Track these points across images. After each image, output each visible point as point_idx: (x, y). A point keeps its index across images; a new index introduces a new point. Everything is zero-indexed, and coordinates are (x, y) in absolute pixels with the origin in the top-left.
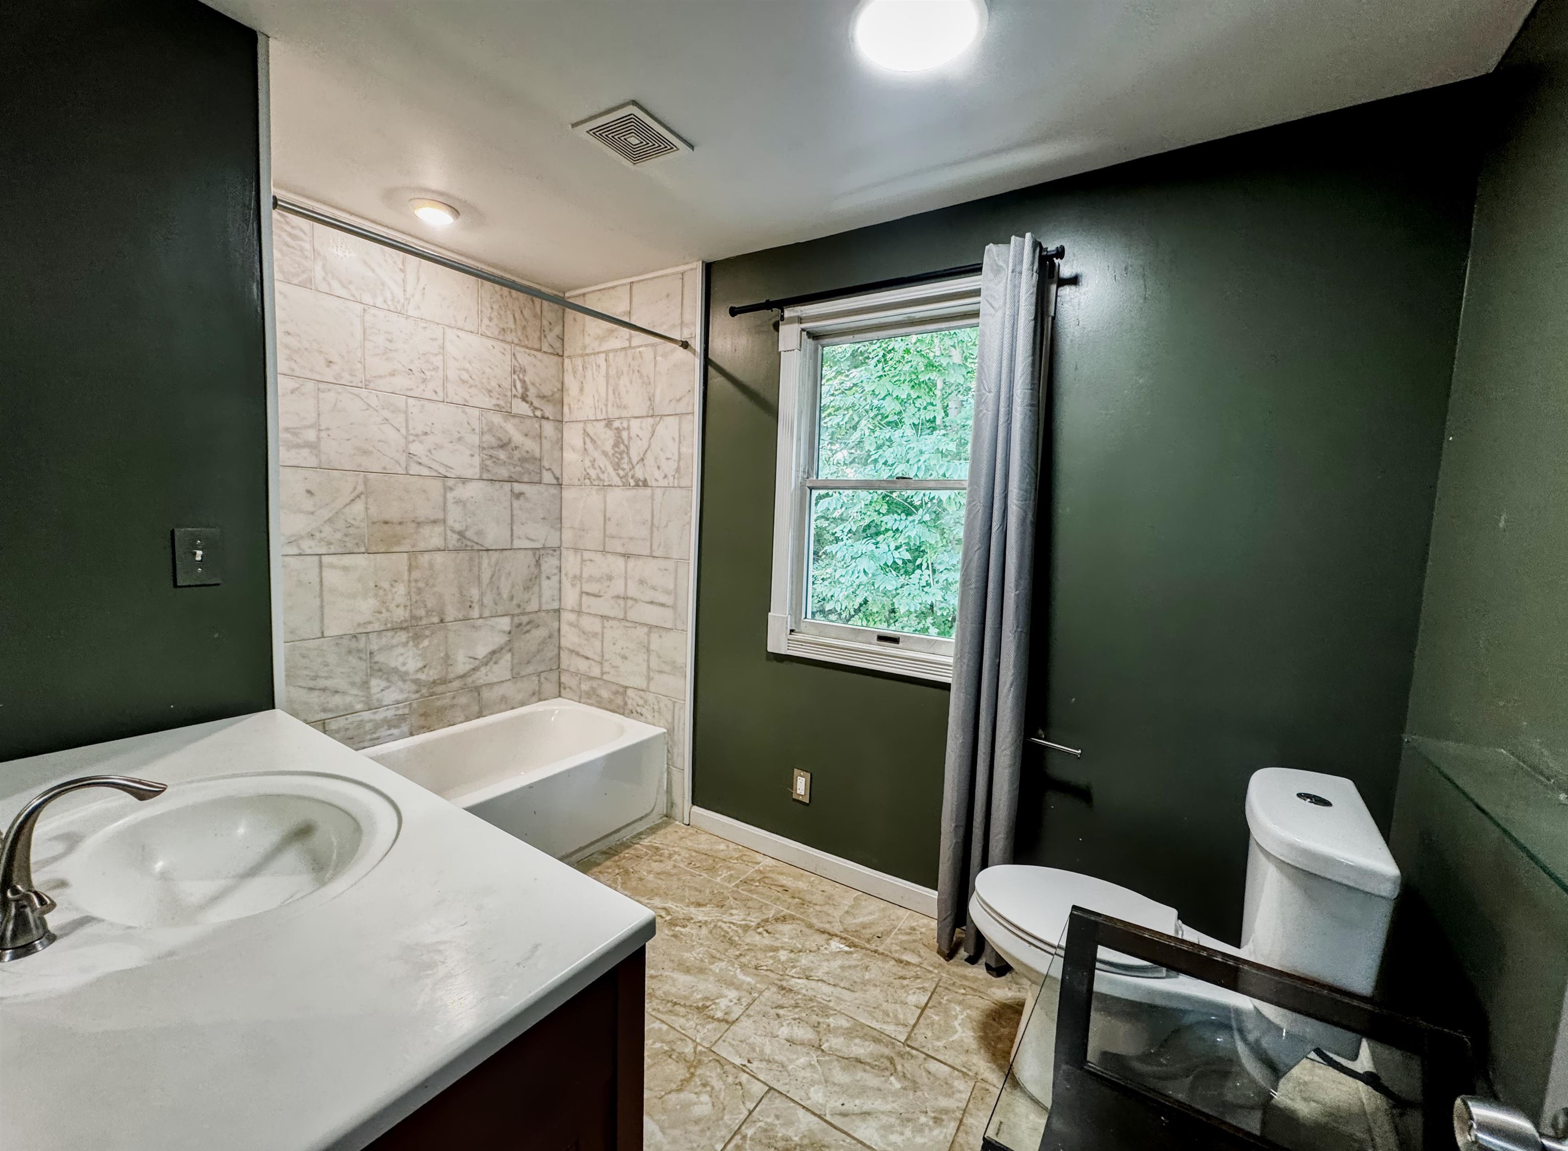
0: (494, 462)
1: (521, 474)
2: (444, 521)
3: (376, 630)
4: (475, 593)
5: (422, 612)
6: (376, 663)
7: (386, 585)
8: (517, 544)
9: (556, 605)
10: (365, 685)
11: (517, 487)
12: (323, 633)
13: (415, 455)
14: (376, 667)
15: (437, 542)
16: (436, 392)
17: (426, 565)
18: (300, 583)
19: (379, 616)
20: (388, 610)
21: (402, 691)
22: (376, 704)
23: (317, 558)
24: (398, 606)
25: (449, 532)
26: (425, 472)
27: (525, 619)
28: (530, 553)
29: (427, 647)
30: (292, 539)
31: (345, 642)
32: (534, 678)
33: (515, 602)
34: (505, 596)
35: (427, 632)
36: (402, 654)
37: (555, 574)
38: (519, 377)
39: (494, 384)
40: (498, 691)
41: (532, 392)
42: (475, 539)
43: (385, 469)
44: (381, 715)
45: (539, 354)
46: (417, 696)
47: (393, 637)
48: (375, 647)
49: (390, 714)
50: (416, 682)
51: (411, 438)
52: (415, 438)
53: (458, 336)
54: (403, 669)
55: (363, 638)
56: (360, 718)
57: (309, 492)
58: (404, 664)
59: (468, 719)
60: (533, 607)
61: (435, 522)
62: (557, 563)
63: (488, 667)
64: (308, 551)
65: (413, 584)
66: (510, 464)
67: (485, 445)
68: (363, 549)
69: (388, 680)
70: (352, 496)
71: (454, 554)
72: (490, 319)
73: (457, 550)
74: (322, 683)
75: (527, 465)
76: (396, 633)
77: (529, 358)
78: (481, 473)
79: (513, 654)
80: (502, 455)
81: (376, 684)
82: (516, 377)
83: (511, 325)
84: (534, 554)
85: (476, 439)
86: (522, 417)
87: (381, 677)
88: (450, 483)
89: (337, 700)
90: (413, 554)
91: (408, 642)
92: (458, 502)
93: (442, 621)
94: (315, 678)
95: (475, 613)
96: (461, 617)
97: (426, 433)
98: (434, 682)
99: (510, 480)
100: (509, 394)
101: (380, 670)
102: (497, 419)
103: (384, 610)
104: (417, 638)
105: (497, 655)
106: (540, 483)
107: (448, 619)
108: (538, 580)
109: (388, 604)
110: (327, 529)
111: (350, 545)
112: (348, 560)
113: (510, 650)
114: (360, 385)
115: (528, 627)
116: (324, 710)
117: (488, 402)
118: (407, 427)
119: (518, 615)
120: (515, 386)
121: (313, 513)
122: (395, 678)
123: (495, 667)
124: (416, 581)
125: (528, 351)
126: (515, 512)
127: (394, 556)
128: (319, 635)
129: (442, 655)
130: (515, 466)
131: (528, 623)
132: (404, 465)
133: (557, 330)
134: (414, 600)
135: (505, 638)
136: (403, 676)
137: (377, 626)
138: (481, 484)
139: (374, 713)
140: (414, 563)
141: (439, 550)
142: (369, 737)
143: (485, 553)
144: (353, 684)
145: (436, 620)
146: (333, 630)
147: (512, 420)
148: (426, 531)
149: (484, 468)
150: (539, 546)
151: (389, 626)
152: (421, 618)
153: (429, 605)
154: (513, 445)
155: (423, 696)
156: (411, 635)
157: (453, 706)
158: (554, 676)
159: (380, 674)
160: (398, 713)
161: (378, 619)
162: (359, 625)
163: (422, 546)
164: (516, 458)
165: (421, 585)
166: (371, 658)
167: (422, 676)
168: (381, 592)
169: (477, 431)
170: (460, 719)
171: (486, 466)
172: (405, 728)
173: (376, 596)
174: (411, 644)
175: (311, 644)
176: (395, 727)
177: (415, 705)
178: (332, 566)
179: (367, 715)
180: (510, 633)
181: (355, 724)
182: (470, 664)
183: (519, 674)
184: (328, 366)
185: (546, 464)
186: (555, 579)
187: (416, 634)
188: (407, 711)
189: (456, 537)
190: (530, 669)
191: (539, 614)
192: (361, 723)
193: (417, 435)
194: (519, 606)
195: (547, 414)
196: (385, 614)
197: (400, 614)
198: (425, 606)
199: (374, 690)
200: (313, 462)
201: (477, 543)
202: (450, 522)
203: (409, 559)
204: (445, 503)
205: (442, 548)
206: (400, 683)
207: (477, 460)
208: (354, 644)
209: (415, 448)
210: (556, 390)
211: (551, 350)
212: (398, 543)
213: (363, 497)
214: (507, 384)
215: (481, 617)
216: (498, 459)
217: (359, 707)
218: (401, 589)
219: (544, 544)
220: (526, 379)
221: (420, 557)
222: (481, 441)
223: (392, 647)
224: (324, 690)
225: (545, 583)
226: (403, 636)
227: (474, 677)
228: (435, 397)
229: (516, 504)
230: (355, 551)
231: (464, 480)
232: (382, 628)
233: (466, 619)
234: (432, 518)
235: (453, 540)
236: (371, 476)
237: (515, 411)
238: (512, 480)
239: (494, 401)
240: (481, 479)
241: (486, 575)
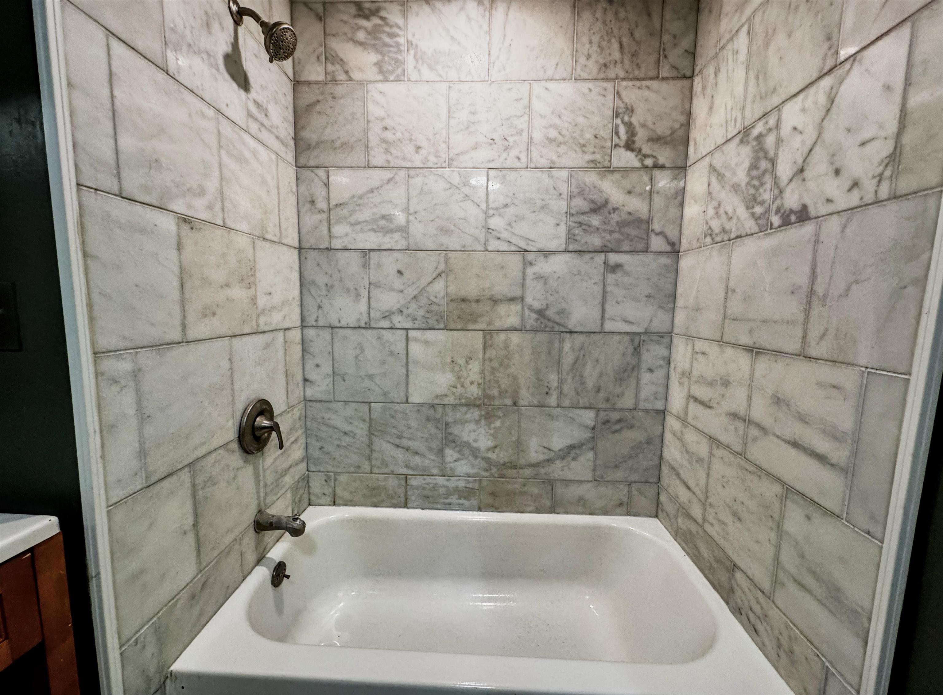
0: (584, 230)
1: (619, 241)
2: (522, 299)
3: (451, 403)
4: (553, 379)
5: (495, 392)
6: (450, 434)
7: (462, 361)
8: (609, 326)
9: (659, 406)
10: (440, 452)
11: (613, 258)
12: (407, 399)
13: (493, 230)
14: (450, 438)
15: (513, 320)
16: (519, 158)
17: (501, 345)
18: (391, 353)
19: (454, 390)
20: (462, 386)
21: (473, 466)
22: (449, 472)
23: (404, 332)
24: (472, 383)
25: (527, 312)
26: (504, 247)
27: (615, 416)
28: (626, 339)
29: (500, 428)
30: (387, 314)
31: (424, 410)
32: (622, 486)
33: (602, 395)
34: (590, 384)
35: (500, 413)
36: (474, 431)
37: (661, 367)
38: (622, 121)
39: (588, 135)
40: (575, 491)
41: (641, 135)
42: (557, 318)
43: (464, 246)
44: (452, 483)
45: (655, 84)
46: (486, 474)
47: (466, 413)
48: (450, 419)
49: (461, 484)
50: (487, 460)
51: (491, 212)
52: (495, 212)
53: (547, 89)
54: (475, 445)
55: (440, 409)
56: (434, 482)
57: (399, 272)
58: (476, 441)
59: (538, 511)
60: (627, 402)
61: (512, 300)
62: (664, 352)
63: (565, 462)
64: (398, 326)
65: (487, 363)
66: (604, 230)
67: (573, 211)
68: (442, 326)
69: (460, 452)
70: (435, 274)
71: (529, 336)
72: (588, 57)
73: (535, 331)
74: (405, 443)
75: (627, 230)
76: (469, 409)
77: (640, 92)
78: (567, 242)
79: (595, 454)
80: (595, 221)
81: (450, 454)
82: (619, 121)
83: (617, 55)
84: (632, 340)
85: (562, 205)
86: (626, 171)
87: (453, 449)
88: (530, 257)
89: (417, 460)
90: (488, 333)
91: (480, 420)
92: (539, 277)
93: (515, 404)
94: (400, 437)
95: (553, 400)
96: (536, 402)
97: (506, 206)
98: (504, 464)
99: (604, 250)
100: (609, 144)
101: (454, 442)
102: (591, 178)
103: (459, 386)
104: (489, 417)
105: (577, 451)
106: (647, 251)
107: (521, 402)
108: (635, 374)
109: (462, 380)
110: (413, 306)
111: (432, 322)
112: (429, 335)
113: (593, 449)
114: (444, 165)
115: (617, 427)
116: (407, 466)
117: (580, 160)
118: (487, 202)
119: (605, 410)
120: (617, 133)
121: (402, 291)
122: (467, 452)
123: (573, 464)
124: (491, 360)
125: (637, 83)
126: (609, 288)
127: (470, 334)
128: (404, 400)
129: (514, 439)
130: (611, 232)
131: (619, 421)
132: (482, 241)
133: (686, 43)
134: (487, 378)
135: (588, 434)
136: (475, 452)
137: (451, 400)
138: (566, 257)
139: (448, 480)
140: (489, 343)
141: (516, 329)
142: (442, 500)
143: (568, 335)
144: (430, 449)
145: (509, 402)
146: (416, 398)
147: (610, 176)
148: (502, 309)
149: (571, 237)
150: (641, 330)
151: (463, 401)
152: (493, 398)
153: (503, 386)
154: (610, 206)
155: (492, 476)
156: (483, 413)
157: (522, 493)
158: (651, 491)
159: (453, 445)
160: (467, 486)
161: (454, 394)
162: (437, 397)
163: (498, 324)
164: (613, 222)
165: (496, 364)
166: (446, 429)
167: (492, 456)
168: (457, 368)
169: (564, 196)
170: (531, 508)
171: (574, 235)
172: (474, 502)
173: (453, 371)
174: (483, 422)
175: (397, 407)
176: (466, 498)
177: (484, 483)
178: (416, 340)
179: (441, 480)
180: (594, 428)
181: (431, 485)
182: (544, 453)
183: (602, 477)
184: (417, 152)
185: (656, 226)
186: (660, 373)
187: (488, 413)
188: (476, 486)
189: (535, 316)
190: (619, 474)
191: (635, 413)
192: (435, 487)
193: (497, 209)
194: (607, 400)
195: (662, 161)
196: (460, 390)
197: (474, 391)
198: (499, 387)
199: (448, 459)
200: (402, 244)
201: (558, 324)
202: (529, 300)
203: (485, 337)
204: (524, 279)
205: (519, 327)
206: (471, 458)
207: (563, 230)
208: (431, 412)
209: (496, 222)
210: (677, 126)
211: (675, 74)
212: (475, 321)
213: (443, 275)
214: (605, 133)
215: (559, 406)
216: (589, 226)
217: (435, 471)
218: (475, 367)
219: (646, 329)
220: (634, 120)
221: (495, 335)
222: (569, 207)
223: (463, 422)
224: (408, 449)
225: (646, 377)
226: (476, 413)
227: (550, 468)
228: (518, 165)
229: (611, 278)
230: (437, 327)
231: (546, 253)
232: (457, 402)
233: (541, 406)
234: (510, 295)
235: (531, 319)
236: (450, 254)
237: (615, 163)
238: (605, 249)
239: (588, 157)
240: (566, 251)
241: (568, 359)
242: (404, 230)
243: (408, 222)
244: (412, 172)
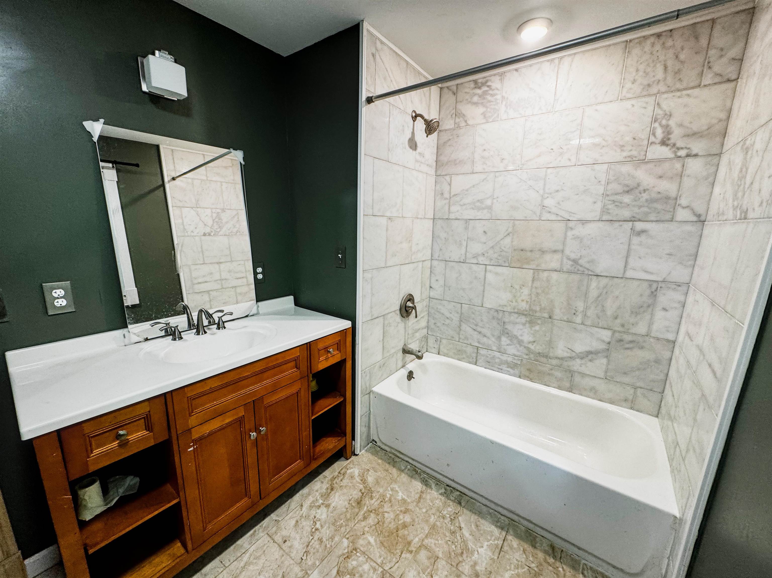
0: (616, 205)
1: (647, 214)
2: (563, 251)
3: (508, 311)
4: (580, 305)
5: (538, 309)
6: (506, 329)
7: (517, 287)
8: (630, 274)
9: (671, 337)
10: (499, 338)
11: (639, 226)
12: (482, 305)
13: (546, 207)
14: (506, 331)
15: (555, 265)
16: (570, 160)
17: (545, 279)
18: (476, 278)
19: (511, 303)
20: (516, 301)
21: (518, 351)
22: (503, 351)
23: (485, 266)
24: (523, 301)
25: (565, 260)
26: (553, 217)
27: (628, 338)
28: (646, 284)
29: (538, 331)
30: (476, 255)
31: (492, 312)
32: (629, 388)
33: (618, 321)
34: (609, 313)
35: (539, 322)
36: (521, 329)
37: (676, 308)
38: (660, 124)
39: (628, 138)
40: (588, 382)
41: (677, 133)
42: (587, 266)
43: (526, 217)
44: (504, 358)
45: (696, 92)
46: (527, 357)
47: (517, 318)
48: (506, 320)
49: (510, 359)
50: (528, 349)
51: (546, 195)
52: (548, 195)
53: (596, 110)
54: (520, 338)
55: (501, 314)
56: (494, 355)
57: (485, 232)
58: (522, 335)
59: (560, 388)
60: (641, 329)
61: (555, 251)
62: (682, 298)
63: (583, 361)
64: (481, 263)
65: (534, 290)
66: (634, 206)
67: (608, 193)
68: (507, 265)
69: (511, 340)
70: (505, 234)
71: (565, 276)
72: (634, 82)
73: (569, 272)
74: (479, 329)
75: (655, 205)
76: (520, 316)
77: (680, 100)
78: (602, 215)
79: (609, 361)
80: (627, 199)
81: (505, 340)
82: (657, 125)
83: (660, 76)
84: (650, 286)
85: (601, 189)
86: (660, 161)
87: (507, 337)
88: (571, 224)
89: (485, 340)
90: (536, 271)
91: (525, 323)
92: (576, 238)
93: (550, 317)
94: (476, 325)
95: (578, 319)
96: (565, 318)
97: (557, 191)
98: (539, 353)
99: (633, 220)
100: (646, 142)
101: (508, 334)
102: (626, 169)
103: (514, 301)
104: (532, 323)
105: (594, 356)
106: (672, 221)
107: (555, 317)
108: (650, 310)
109: (517, 298)
110: (491, 252)
111: (501, 262)
112: (499, 269)
113: (607, 357)
114: (517, 169)
115: (631, 345)
116: (479, 342)
117: (619, 156)
118: (544, 189)
119: (619, 332)
120: (654, 134)
121: (485, 243)
122: (515, 342)
123: (589, 364)
124: (536, 288)
125: (678, 94)
126: (633, 247)
127: (524, 271)
128: (481, 305)
129: (547, 339)
130: (640, 207)
131: (631, 342)
132: (538, 214)
134: (533, 299)
135: (603, 346)
136: (520, 342)
137: (509, 309)
138: (600, 224)
139: (502, 355)
140: (536, 277)
141: (556, 271)
142: (497, 366)
143: (595, 277)
144: (493, 336)
145: (546, 315)
146: (487, 305)
147: (644, 167)
148: (548, 257)
149: (605, 210)
150: (659, 279)
151: (516, 310)
152: (536, 312)
153: (543, 305)
154: (641, 188)
155: (530, 359)
156: (528, 319)
157: (549, 374)
158: (656, 397)
159: (507, 335)
160: (514, 361)
161: (510, 305)
162: (500, 306)
163: (543, 266)
164: (644, 199)
165: (540, 291)
166: (503, 325)
167: (532, 347)
168: (514, 291)
169: (603, 183)
170: (554, 385)
171: (608, 209)
172: (517, 372)
173: (511, 292)
174: (527, 325)
175: (476, 308)
176: (511, 368)
177: (525, 361)
178: (490, 271)
179: (498, 354)
180: (609, 343)
181: (491, 356)
182: (567, 352)
183: (613, 378)
184: (502, 162)
185: (683, 201)
187: (531, 320)
188: (519, 363)
189: (571, 263)
190: (626, 379)
191: (647, 338)
192: (494, 357)
193: (551, 194)
194: (623, 326)
195: (695, 151)
196: (514, 304)
197: (524, 306)
198: (540, 305)
199: (503, 343)
200: (488, 216)
201: (588, 269)
202: (567, 252)
203: (534, 273)
204: (565, 238)
205: (558, 269)
206: (518, 346)
207: (599, 205)
208: (495, 314)
209: (549, 202)
210: (714, 121)
211: (717, 80)
212: (528, 263)
213: (511, 234)
214: (644, 136)
215: (582, 324)
216: (621, 203)
217: (494, 348)
218: (526, 291)
219: (664, 279)
220: (672, 123)
221: (541, 273)
222: (606, 190)
223: (515, 323)
224: (480, 333)
225: (659, 314)
226: (523, 319)
227: (570, 363)
228: (569, 164)
229: (636, 240)
230: (503, 265)
231: (584, 222)
232: (512, 310)
233: (569, 321)
234: (554, 249)
235: (568, 265)
236: (517, 222)
237: (650, 156)
238: (633, 219)
239: (625, 154)
240: (600, 220)
241: (593, 293)
242: (490, 208)
243: (492, 204)
244: (497, 174)
